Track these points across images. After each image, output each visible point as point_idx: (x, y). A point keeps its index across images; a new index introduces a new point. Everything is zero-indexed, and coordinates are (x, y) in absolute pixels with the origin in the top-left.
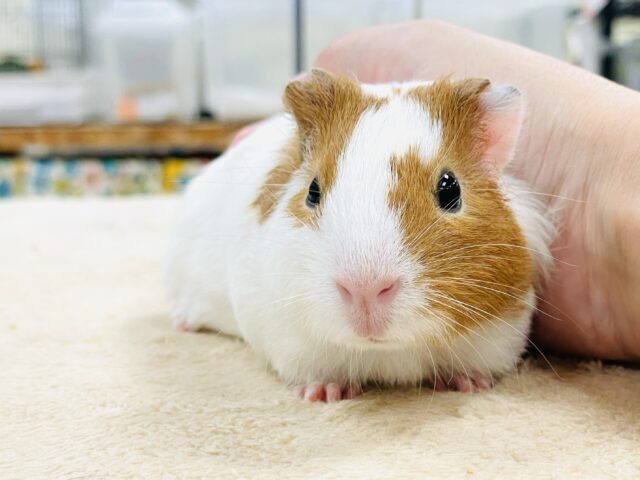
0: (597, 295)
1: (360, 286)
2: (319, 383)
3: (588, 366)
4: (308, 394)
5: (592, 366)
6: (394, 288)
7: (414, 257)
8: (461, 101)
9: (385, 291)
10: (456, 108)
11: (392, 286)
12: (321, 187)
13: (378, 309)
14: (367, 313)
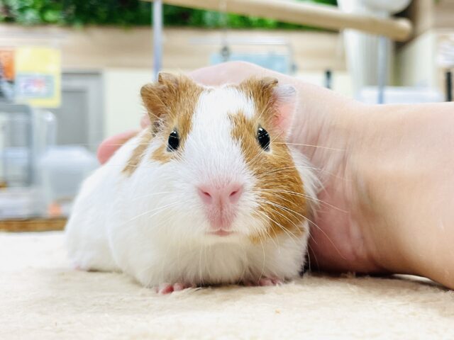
0: (355, 230)
1: (219, 188)
2: (169, 284)
3: (347, 275)
4: (161, 291)
5: (349, 275)
6: (239, 192)
7: (252, 172)
8: (264, 88)
9: (233, 193)
10: (261, 91)
11: (238, 190)
12: (180, 135)
13: (229, 206)
14: (221, 209)
